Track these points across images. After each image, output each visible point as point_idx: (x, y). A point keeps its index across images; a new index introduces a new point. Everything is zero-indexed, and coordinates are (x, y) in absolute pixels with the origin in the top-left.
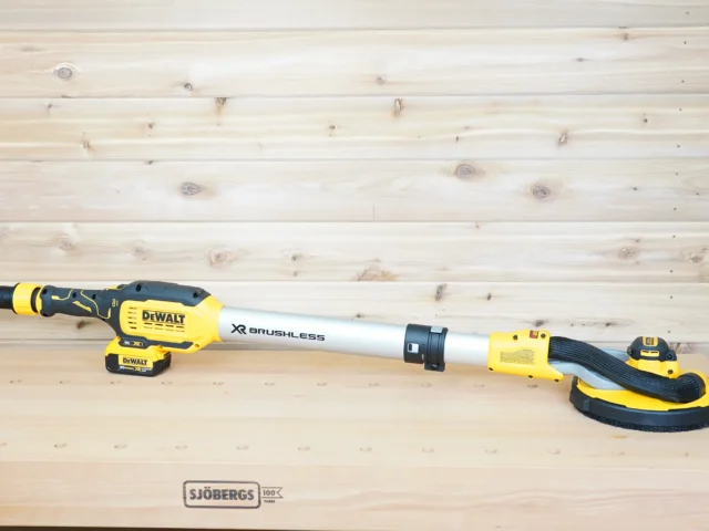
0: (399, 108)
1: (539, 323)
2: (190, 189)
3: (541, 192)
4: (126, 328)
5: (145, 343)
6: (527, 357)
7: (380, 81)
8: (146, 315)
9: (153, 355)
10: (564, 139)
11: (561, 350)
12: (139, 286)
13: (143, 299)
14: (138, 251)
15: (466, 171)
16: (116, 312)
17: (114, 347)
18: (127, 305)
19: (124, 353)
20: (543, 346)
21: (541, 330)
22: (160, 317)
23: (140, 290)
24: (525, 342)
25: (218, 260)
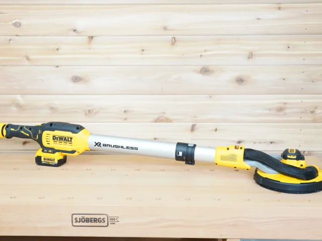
0: (174, 41)
1: (239, 142)
2: (76, 79)
3: (240, 81)
4: (45, 144)
5: (54, 151)
6: (233, 158)
7: (165, 28)
8: (54, 138)
9: (58, 157)
10: (251, 56)
11: (250, 155)
12: (51, 124)
13: (53, 130)
14: (52, 108)
15: (205, 71)
16: (40, 136)
17: (40, 153)
18: (45, 133)
19: (44, 156)
20: (241, 153)
21: (240, 145)
22: (61, 138)
23: (51, 126)
24: (233, 151)
25: (89, 112)
